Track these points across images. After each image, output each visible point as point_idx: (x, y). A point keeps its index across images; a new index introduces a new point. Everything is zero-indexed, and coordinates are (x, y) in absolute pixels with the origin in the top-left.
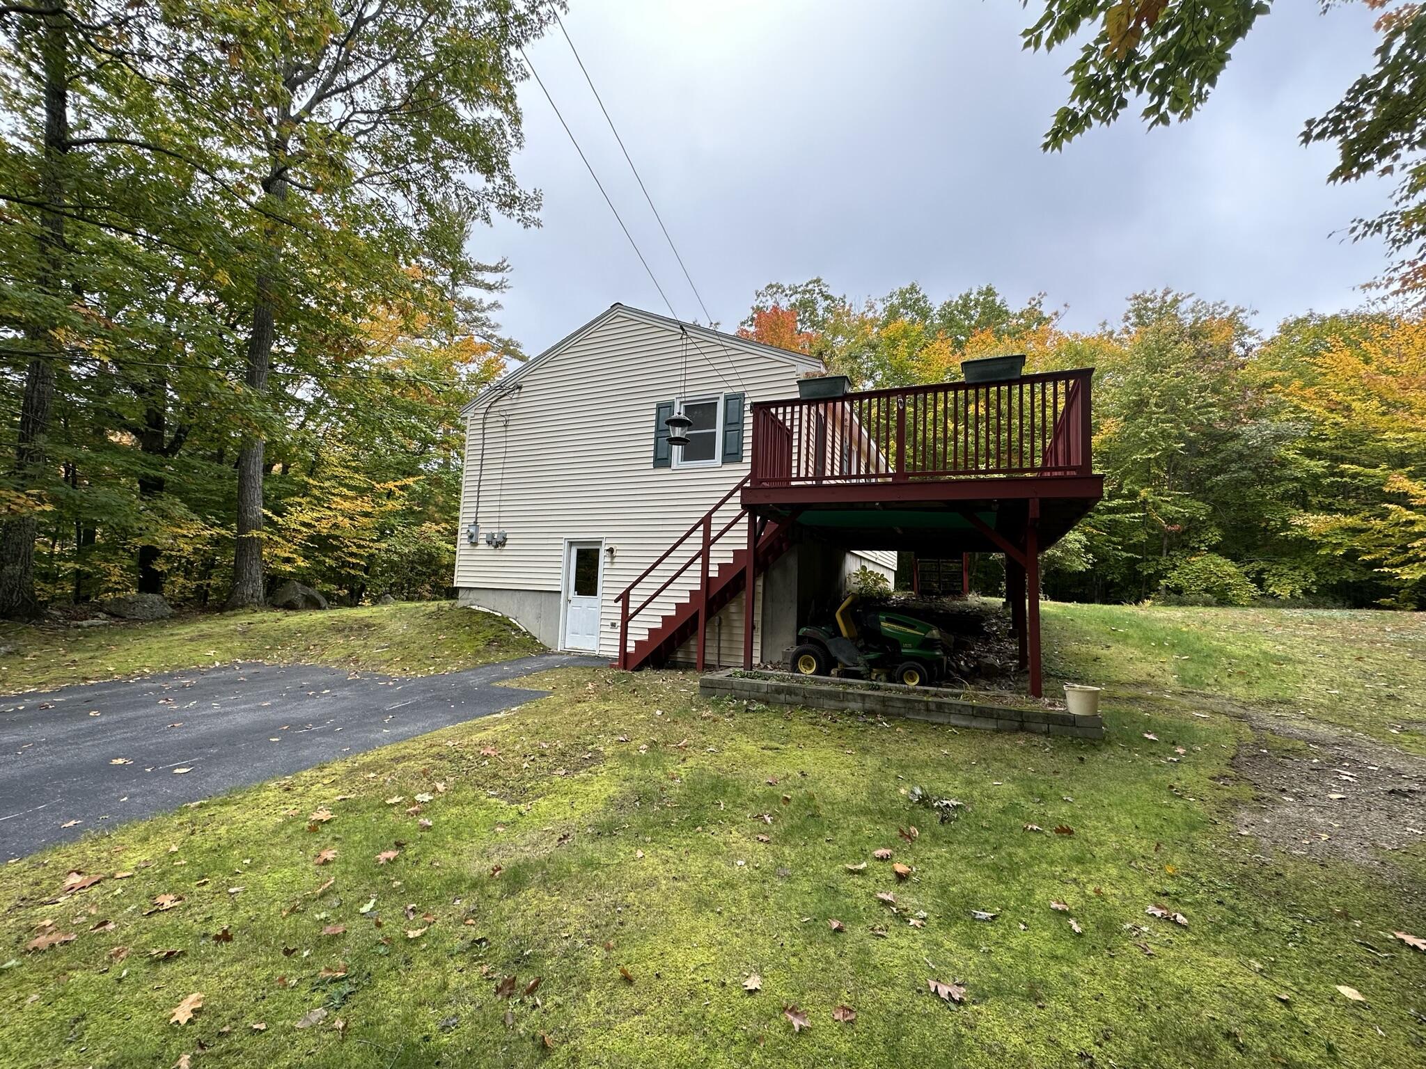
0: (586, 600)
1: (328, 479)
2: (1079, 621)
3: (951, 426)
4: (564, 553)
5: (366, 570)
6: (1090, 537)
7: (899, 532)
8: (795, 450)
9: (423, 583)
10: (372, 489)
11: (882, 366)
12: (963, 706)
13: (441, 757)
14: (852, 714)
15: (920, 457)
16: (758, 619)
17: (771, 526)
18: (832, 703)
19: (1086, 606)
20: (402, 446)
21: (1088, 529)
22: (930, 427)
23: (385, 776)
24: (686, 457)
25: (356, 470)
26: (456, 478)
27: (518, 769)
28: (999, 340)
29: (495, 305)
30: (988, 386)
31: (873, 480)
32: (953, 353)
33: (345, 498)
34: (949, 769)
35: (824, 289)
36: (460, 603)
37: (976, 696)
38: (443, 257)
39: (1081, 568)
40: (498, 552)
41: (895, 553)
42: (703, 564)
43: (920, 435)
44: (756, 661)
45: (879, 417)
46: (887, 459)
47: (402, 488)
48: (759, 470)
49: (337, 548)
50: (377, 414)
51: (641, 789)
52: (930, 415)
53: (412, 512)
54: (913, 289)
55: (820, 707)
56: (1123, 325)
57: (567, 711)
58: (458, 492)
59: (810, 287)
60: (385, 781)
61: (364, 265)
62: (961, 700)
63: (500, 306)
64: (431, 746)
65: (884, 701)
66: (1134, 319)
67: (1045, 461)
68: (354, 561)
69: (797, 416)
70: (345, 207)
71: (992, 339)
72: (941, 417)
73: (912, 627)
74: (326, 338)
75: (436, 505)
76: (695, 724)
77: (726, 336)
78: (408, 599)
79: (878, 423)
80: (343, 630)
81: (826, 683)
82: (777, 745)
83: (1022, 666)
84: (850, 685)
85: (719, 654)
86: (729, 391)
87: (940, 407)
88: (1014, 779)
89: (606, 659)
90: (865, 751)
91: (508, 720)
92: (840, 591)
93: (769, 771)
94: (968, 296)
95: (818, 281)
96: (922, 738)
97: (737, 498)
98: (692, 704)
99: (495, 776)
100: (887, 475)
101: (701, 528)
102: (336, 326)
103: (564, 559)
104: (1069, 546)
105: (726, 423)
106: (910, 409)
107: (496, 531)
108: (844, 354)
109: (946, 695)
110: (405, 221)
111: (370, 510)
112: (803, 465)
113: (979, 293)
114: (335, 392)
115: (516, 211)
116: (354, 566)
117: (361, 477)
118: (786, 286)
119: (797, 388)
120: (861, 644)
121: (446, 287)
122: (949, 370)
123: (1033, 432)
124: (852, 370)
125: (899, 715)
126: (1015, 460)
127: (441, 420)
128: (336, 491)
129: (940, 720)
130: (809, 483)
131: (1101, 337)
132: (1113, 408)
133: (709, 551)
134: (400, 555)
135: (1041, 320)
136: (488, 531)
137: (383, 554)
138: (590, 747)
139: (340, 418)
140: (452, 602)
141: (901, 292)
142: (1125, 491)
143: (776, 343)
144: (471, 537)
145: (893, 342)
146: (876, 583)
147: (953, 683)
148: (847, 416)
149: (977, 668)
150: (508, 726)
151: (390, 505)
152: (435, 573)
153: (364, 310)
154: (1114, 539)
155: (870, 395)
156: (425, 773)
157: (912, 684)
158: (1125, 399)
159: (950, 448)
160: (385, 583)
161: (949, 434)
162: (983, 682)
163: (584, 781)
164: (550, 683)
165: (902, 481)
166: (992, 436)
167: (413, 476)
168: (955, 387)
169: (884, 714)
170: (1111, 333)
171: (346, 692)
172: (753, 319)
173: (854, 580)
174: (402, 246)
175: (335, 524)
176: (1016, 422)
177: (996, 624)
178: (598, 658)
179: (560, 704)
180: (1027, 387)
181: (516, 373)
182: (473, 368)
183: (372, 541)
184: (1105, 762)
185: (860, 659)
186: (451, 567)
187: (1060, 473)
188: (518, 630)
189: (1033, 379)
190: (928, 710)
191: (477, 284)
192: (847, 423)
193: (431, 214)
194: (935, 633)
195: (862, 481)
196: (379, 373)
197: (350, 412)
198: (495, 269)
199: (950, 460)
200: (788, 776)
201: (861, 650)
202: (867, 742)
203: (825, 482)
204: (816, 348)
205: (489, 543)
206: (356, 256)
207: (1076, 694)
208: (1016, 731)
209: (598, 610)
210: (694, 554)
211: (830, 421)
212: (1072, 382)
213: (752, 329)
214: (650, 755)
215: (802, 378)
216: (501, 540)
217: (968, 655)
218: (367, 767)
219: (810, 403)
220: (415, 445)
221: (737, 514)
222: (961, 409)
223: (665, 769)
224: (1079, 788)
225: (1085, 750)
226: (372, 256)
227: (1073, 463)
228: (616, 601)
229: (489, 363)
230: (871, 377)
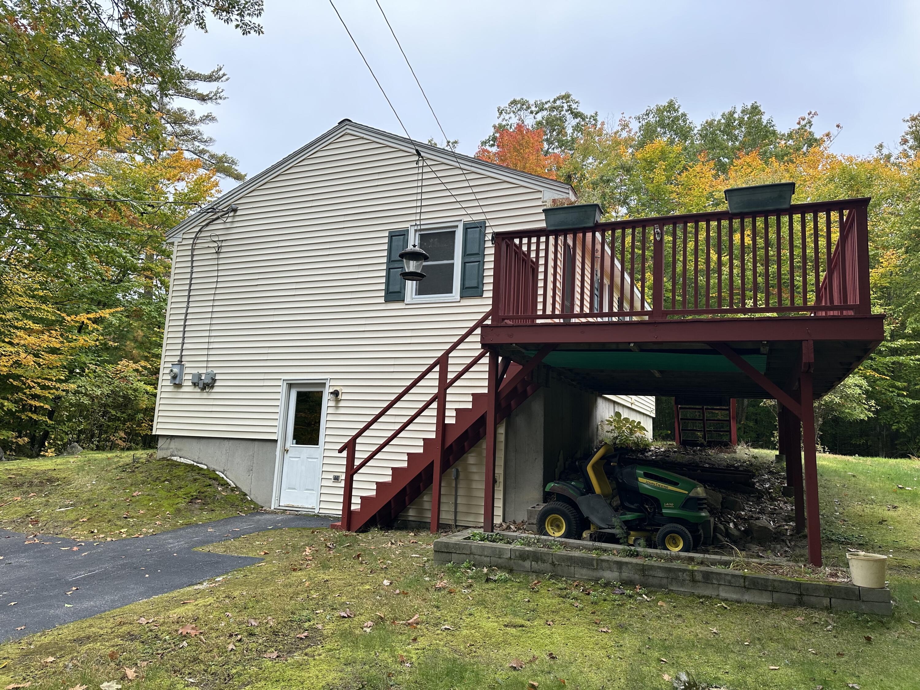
0: (307, 450)
1: (11, 310)
2: (862, 478)
3: (714, 256)
4: (282, 396)
5: (50, 414)
6: (872, 382)
7: (657, 375)
8: (541, 284)
9: (116, 429)
10: (61, 322)
11: (637, 191)
12: (733, 576)
13: (132, 637)
14: (607, 584)
15: (679, 291)
16: (500, 471)
17: (515, 368)
18: (584, 571)
19: (869, 460)
20: (98, 273)
21: (869, 372)
22: (690, 257)
23: (66, 661)
24: (421, 291)
25: (44, 300)
26: (160, 310)
27: (222, 651)
28: (766, 163)
29: (208, 118)
30: (754, 215)
31: (627, 319)
32: (716, 176)
33: (30, 332)
34: (719, 651)
35: (574, 106)
36: (159, 454)
37: (748, 564)
38: (151, 65)
39: (862, 416)
40: (205, 396)
41: (653, 398)
42: (438, 409)
43: (679, 267)
44: (498, 520)
45: (633, 246)
46: (643, 293)
47: (95, 321)
48: (501, 306)
49: (18, 389)
50: (71, 236)
51: (365, 675)
52: (691, 245)
53: (106, 348)
54: (671, 107)
55: (571, 576)
56: (901, 148)
57: (280, 581)
58: (161, 325)
59: (558, 103)
60: (66, 667)
61: (62, 72)
62: (731, 570)
63: (213, 119)
64: (121, 624)
65: (643, 570)
66: (911, 142)
67: (819, 298)
68: (38, 404)
69: (543, 246)
70: (43, 10)
71: (758, 162)
72: (702, 246)
73: (675, 484)
74: (15, 153)
75: (135, 340)
76: (429, 596)
77: (466, 158)
78: (99, 448)
79: (633, 253)
80: (22, 485)
81: (577, 548)
82: (520, 621)
83: (798, 530)
84: (605, 550)
85: (456, 513)
86: (467, 219)
87: (702, 236)
88: (793, 662)
89: (326, 518)
90: (622, 628)
91: (211, 592)
92: (591, 441)
93: (513, 652)
94: (732, 114)
95: (567, 97)
96: (687, 614)
97: (476, 337)
98: (425, 572)
99: (195, 660)
100: (643, 313)
101: (437, 369)
102: (27, 139)
103: (281, 403)
104: (849, 391)
105: (465, 254)
106: (668, 238)
107: (204, 371)
108: (595, 177)
109: (714, 563)
110: (110, 25)
111: (58, 346)
112: (549, 301)
113: (743, 112)
114: (23, 212)
115: (234, 16)
116: (36, 410)
117: (49, 308)
118: (532, 102)
119: (543, 217)
120: (616, 502)
121: (154, 97)
122: (711, 195)
123: (805, 263)
124: (604, 195)
125: (661, 586)
126: (786, 295)
127: (143, 244)
128: (20, 324)
129: (707, 593)
130: (557, 321)
131: (877, 160)
132: (894, 239)
133: (445, 394)
134: (92, 398)
135: (812, 142)
136: (195, 371)
137: (71, 396)
138: (306, 625)
139: (27, 241)
140: (150, 452)
141: (658, 110)
142: (908, 331)
143: (520, 166)
144: (174, 377)
145: (650, 165)
146: (632, 432)
147: (721, 548)
148: (598, 247)
149: (747, 532)
150: (210, 600)
151: (82, 340)
152: (131, 418)
153: (60, 122)
154: (899, 384)
155: (623, 225)
156: (112, 656)
157: (675, 550)
158: (905, 229)
159: (713, 281)
160: (73, 429)
161: (713, 265)
162: (756, 548)
163: (300, 666)
164: (261, 548)
165: (660, 320)
166: (760, 269)
167: (110, 307)
168: (718, 216)
169: (644, 585)
170: (889, 157)
171: (22, 559)
172: (494, 139)
173: (607, 428)
174: (106, 52)
175: (16, 362)
176: (786, 252)
177: (769, 480)
178: (318, 517)
179: (272, 573)
180: (797, 217)
181: (231, 194)
182: (181, 186)
183: (60, 381)
184: (895, 642)
185: (615, 521)
186: (150, 412)
187: (836, 313)
188: (225, 485)
189: (803, 209)
190: (694, 581)
191: (190, 94)
192: (598, 254)
193: (140, 18)
194: (700, 491)
195: (615, 319)
196: (74, 191)
197: (40, 235)
198: (210, 78)
199: (713, 294)
200: (535, 658)
201: (616, 510)
202: (624, 619)
203: (573, 320)
204: (563, 171)
205: (195, 384)
206: (53, 62)
207: (860, 563)
208: (794, 606)
209: (319, 462)
210: (428, 398)
211: (579, 252)
212: (846, 212)
213: (494, 149)
214: (376, 633)
215: (549, 205)
216: (209, 381)
217: (738, 517)
218: (45, 650)
219: (556, 233)
220: (112, 272)
221: (477, 353)
222: (725, 238)
223: (393, 650)
224: (867, 672)
225: (872, 628)
226: (72, 64)
227: (850, 302)
228: (340, 451)
229: (199, 182)
230: (624, 203)
